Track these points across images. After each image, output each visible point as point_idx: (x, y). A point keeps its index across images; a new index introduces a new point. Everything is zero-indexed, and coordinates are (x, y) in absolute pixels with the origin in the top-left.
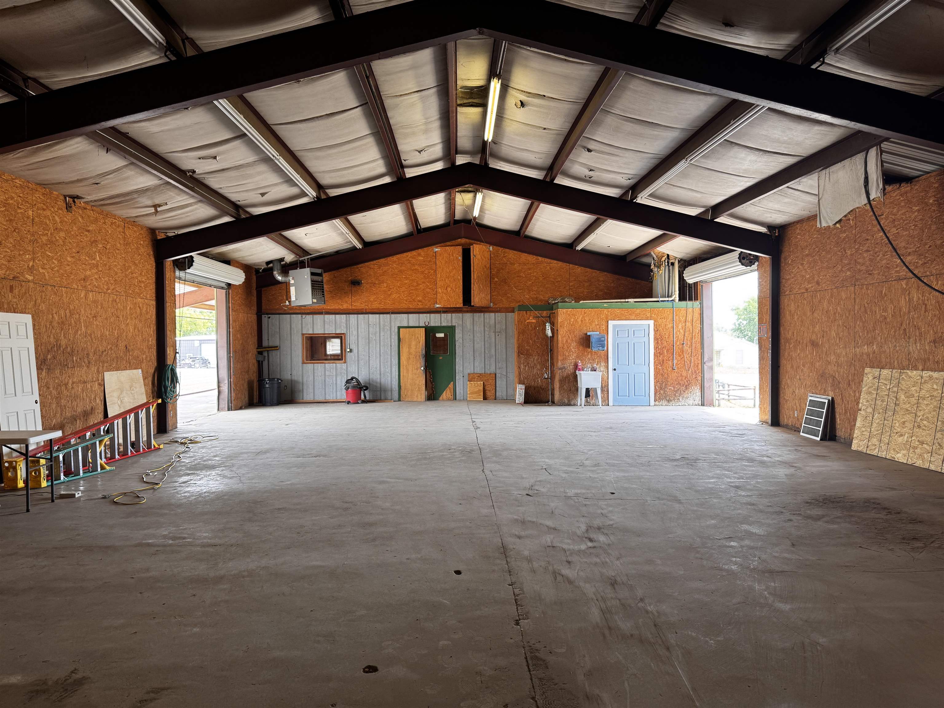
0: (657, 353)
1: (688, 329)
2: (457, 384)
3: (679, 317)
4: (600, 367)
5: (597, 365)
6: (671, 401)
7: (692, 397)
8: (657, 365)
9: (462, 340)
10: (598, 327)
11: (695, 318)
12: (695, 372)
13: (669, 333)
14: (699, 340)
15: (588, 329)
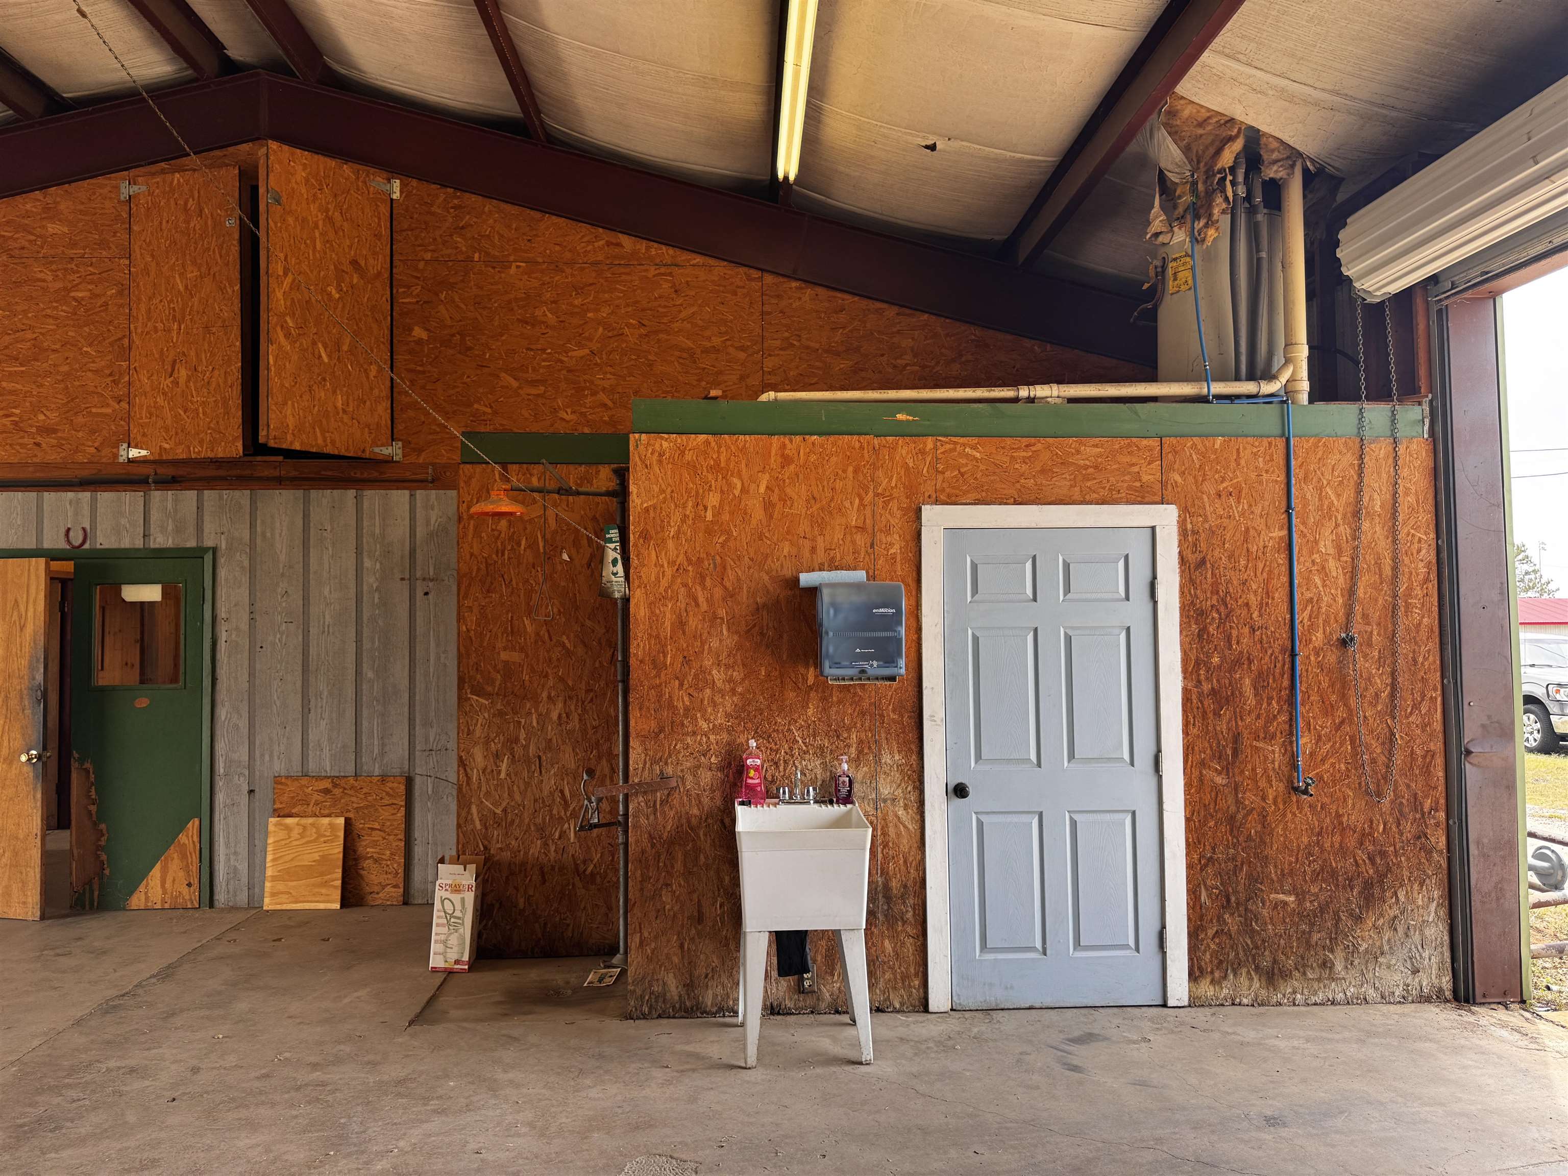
0: (1200, 695)
1: (1371, 559)
2: (219, 827)
3: (1320, 489)
4: (874, 777)
5: (856, 762)
6: (1286, 975)
7: (1402, 953)
8: (1203, 764)
9: (246, 617)
10: (861, 540)
11: (1407, 493)
12: (1416, 803)
13: (1267, 582)
14: (1430, 621)
15: (806, 553)
